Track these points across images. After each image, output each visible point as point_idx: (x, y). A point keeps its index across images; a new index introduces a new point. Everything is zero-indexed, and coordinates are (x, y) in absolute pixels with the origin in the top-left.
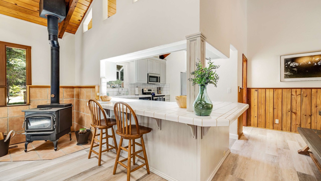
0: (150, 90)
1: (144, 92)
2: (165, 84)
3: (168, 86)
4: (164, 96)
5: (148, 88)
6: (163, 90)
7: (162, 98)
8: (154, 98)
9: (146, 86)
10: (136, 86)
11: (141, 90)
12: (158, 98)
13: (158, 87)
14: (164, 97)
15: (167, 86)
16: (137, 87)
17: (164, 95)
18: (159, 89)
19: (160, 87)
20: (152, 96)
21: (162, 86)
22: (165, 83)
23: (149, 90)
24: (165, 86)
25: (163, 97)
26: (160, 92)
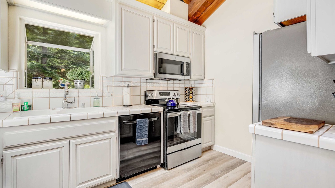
0: (168, 94)
1: (149, 98)
2: (204, 79)
3: (211, 85)
4: (201, 107)
5: (162, 89)
6: (199, 93)
7: (191, 115)
8: (168, 114)
9: (156, 85)
10: (126, 84)
11: (143, 94)
12: (180, 116)
13: (188, 86)
14: (198, 112)
15: (208, 85)
16: (128, 87)
17: (199, 105)
18: (189, 92)
19: (193, 86)
20: (164, 110)
21: (196, 86)
22: (202, 78)
23: (161, 94)
24: (203, 85)
25: (195, 113)
26: (191, 97)
